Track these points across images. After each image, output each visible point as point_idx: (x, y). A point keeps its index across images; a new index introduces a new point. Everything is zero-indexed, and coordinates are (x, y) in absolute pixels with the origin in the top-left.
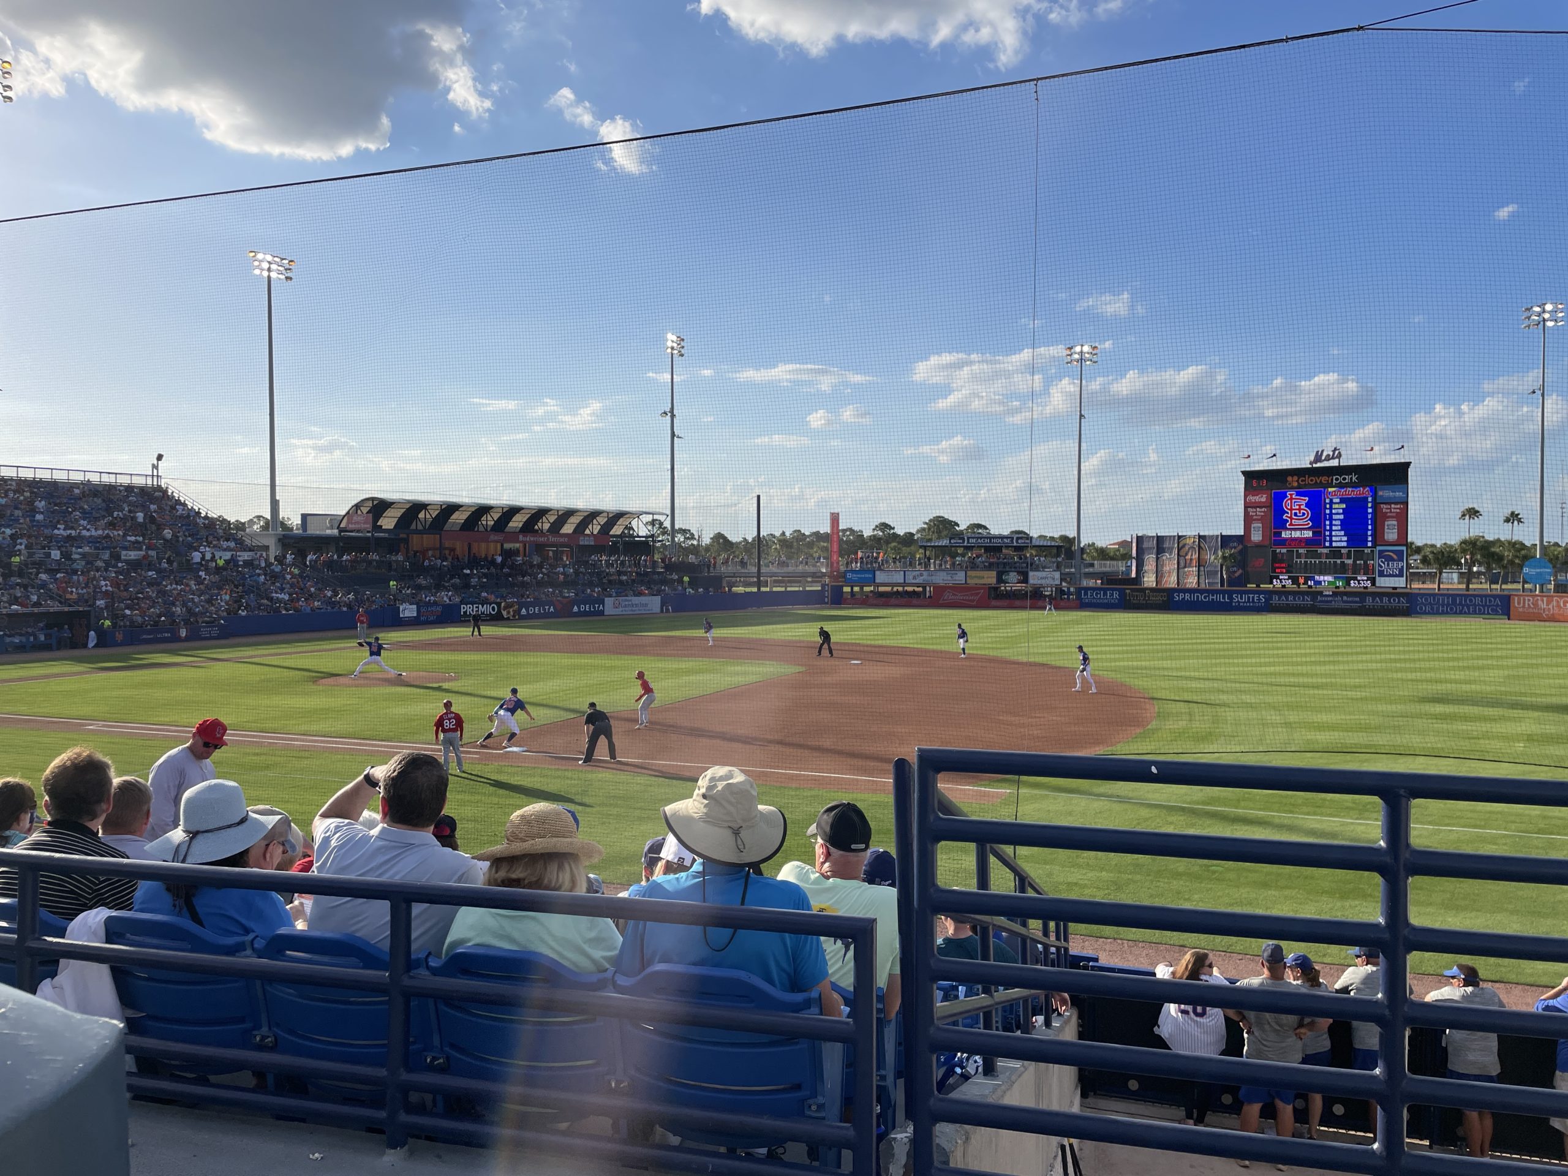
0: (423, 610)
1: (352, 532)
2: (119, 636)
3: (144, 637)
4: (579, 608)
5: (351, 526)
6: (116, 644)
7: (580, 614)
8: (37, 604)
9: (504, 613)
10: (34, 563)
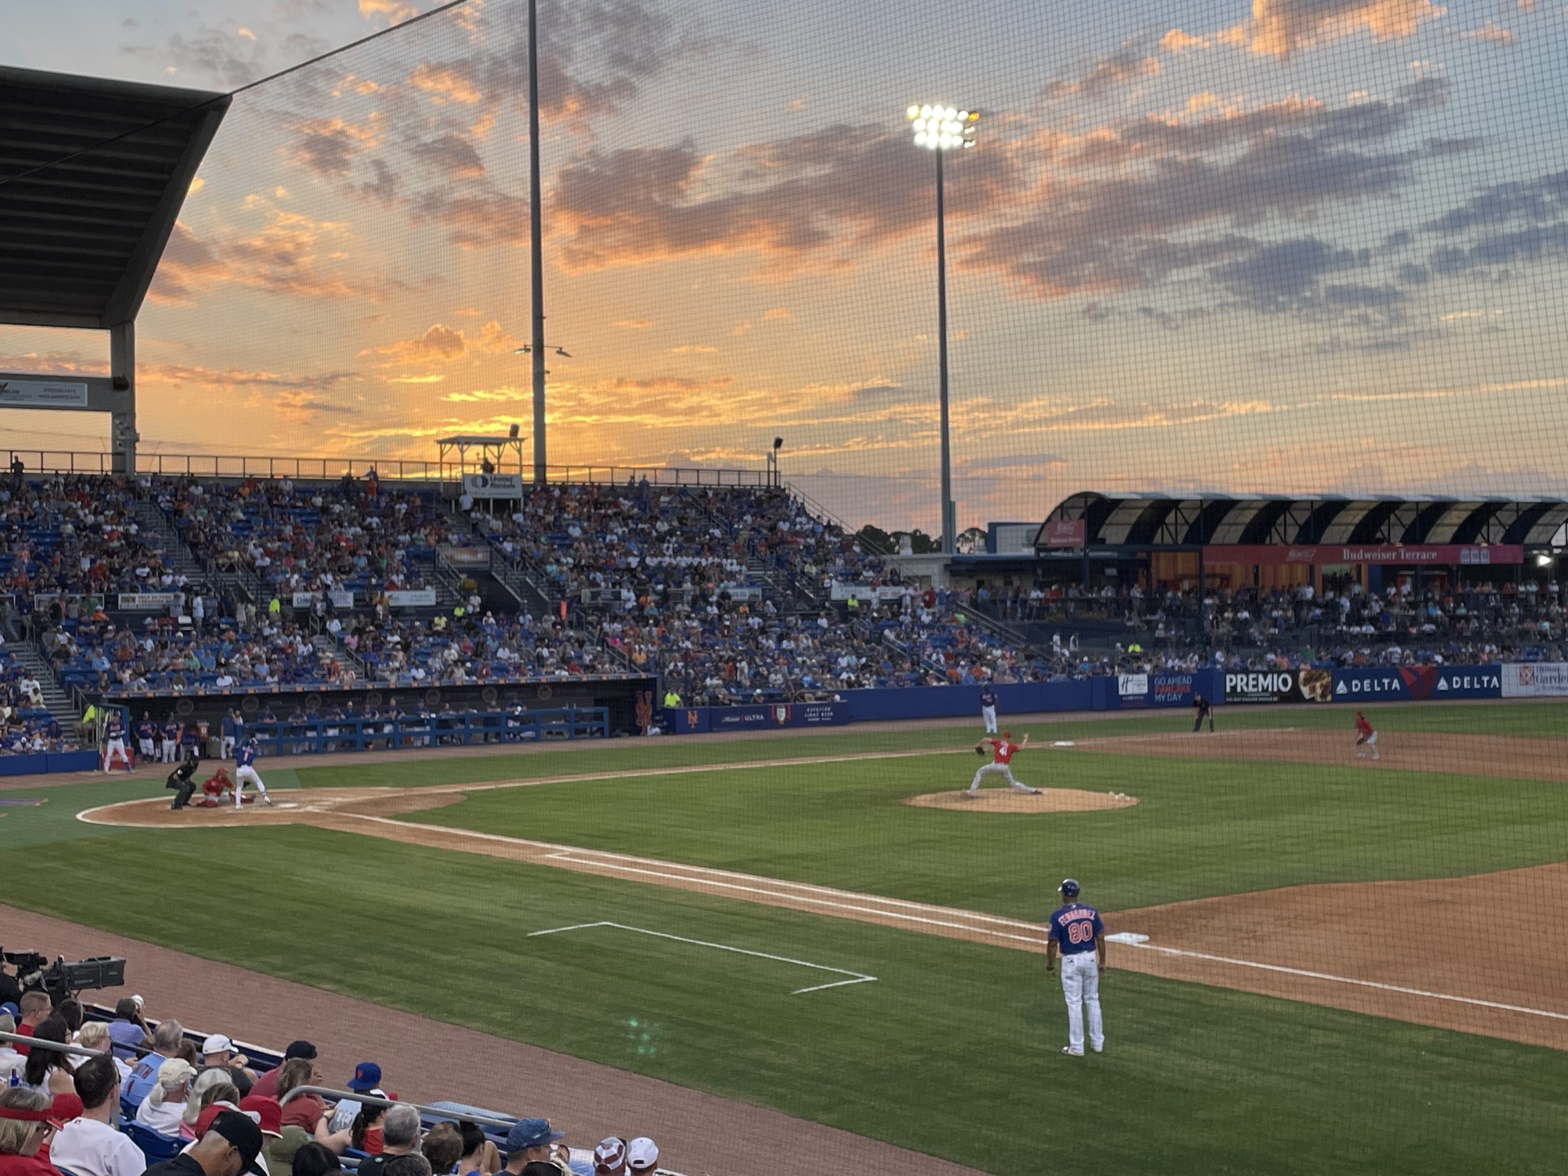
0: (1159, 682)
1: (1057, 549)
2: (693, 718)
3: (727, 719)
4: (1450, 682)
5: (1054, 541)
6: (688, 730)
7: (1451, 694)
8: (591, 668)
9: (1305, 691)
10: (596, 608)
